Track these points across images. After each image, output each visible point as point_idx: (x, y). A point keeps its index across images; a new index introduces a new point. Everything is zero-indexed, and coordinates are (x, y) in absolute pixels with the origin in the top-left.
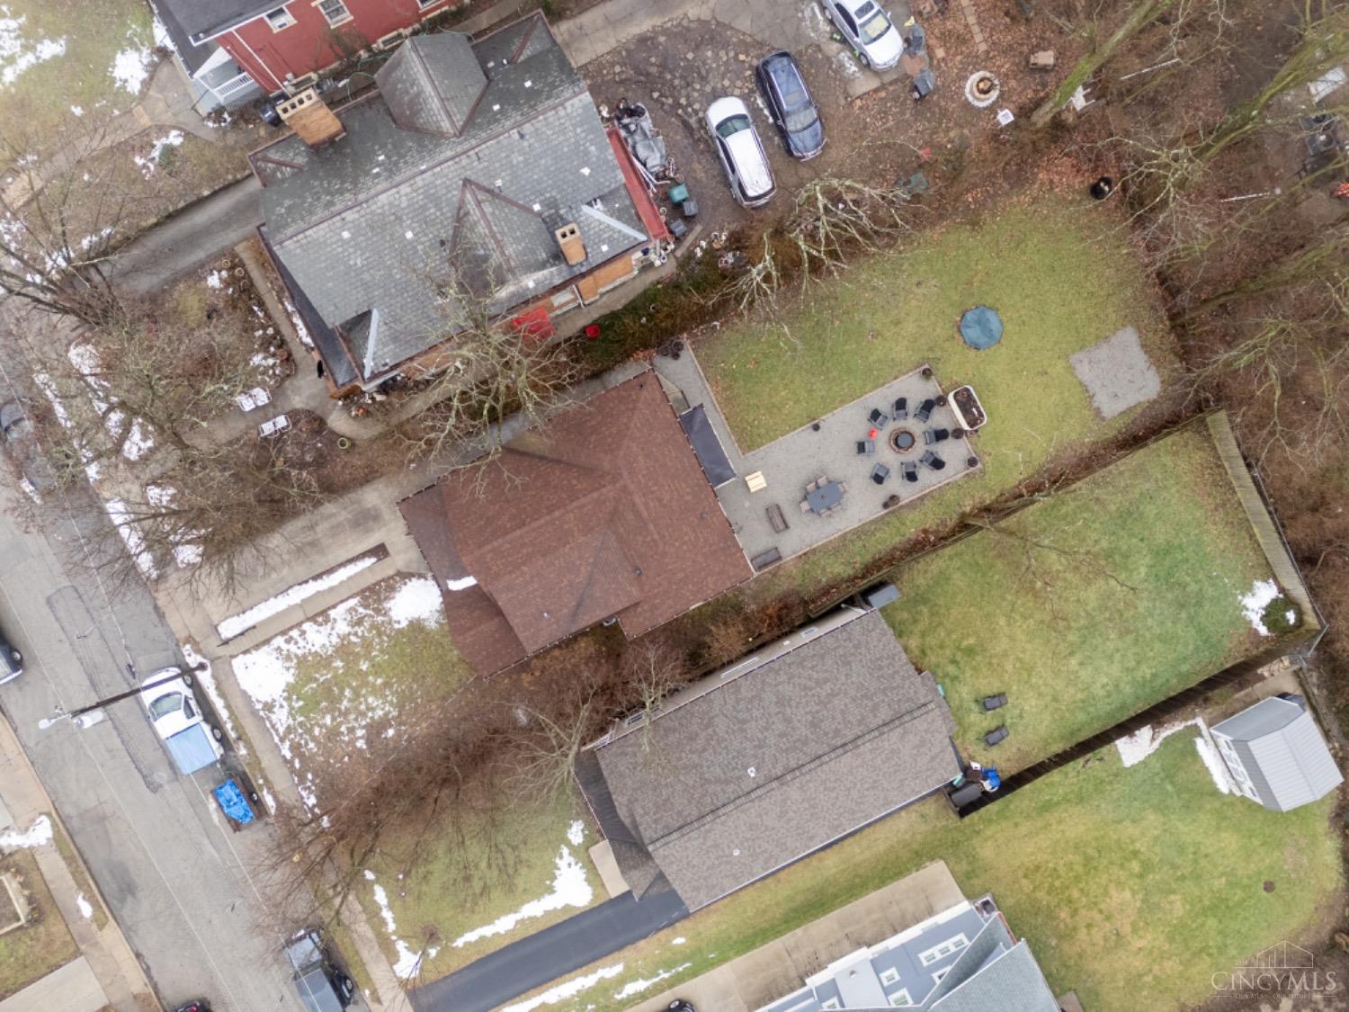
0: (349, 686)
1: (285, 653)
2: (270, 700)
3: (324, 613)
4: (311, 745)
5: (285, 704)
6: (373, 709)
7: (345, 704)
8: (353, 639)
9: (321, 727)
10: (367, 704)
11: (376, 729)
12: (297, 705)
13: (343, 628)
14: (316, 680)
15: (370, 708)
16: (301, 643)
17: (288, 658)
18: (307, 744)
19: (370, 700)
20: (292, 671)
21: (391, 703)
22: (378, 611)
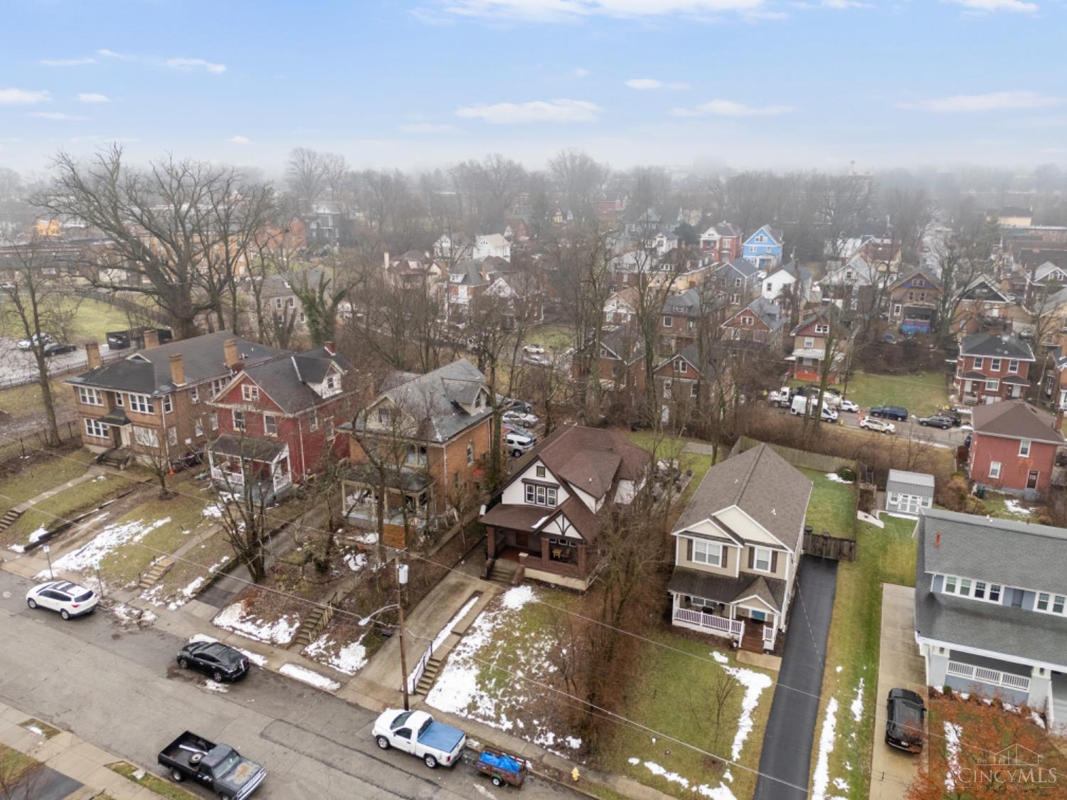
0: (517, 648)
1: (461, 661)
2: (470, 700)
3: (470, 627)
4: (521, 699)
5: (483, 693)
6: (543, 649)
7: (523, 659)
8: (498, 627)
9: (518, 682)
10: (536, 649)
11: (553, 657)
12: (491, 686)
13: (488, 626)
14: (494, 659)
15: (539, 650)
16: (468, 649)
17: (465, 662)
18: (517, 701)
19: (536, 645)
20: (474, 667)
21: (550, 639)
22: (501, 610)
